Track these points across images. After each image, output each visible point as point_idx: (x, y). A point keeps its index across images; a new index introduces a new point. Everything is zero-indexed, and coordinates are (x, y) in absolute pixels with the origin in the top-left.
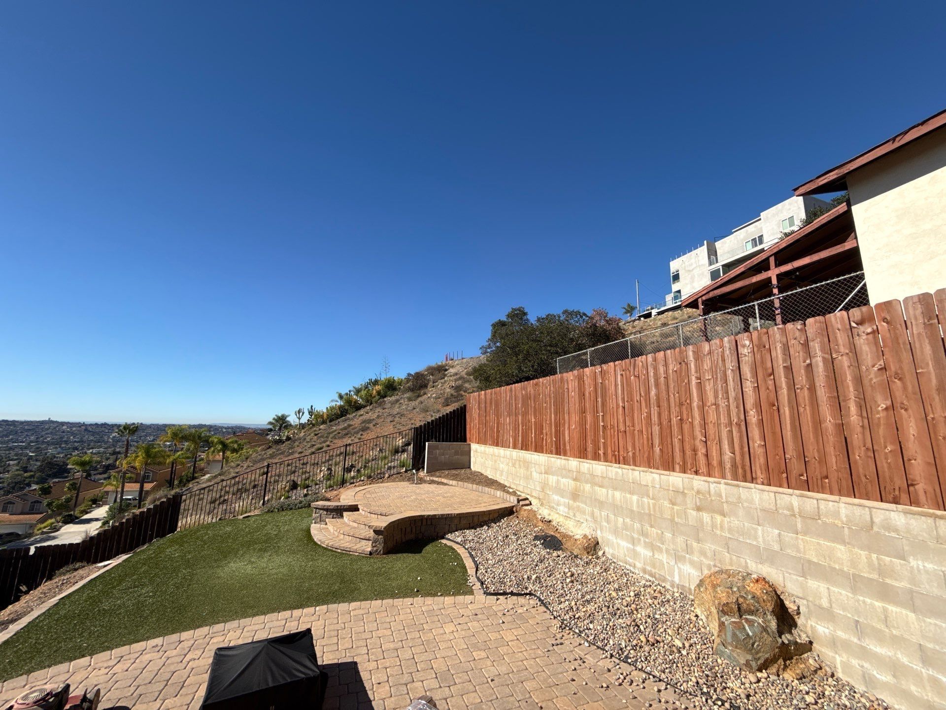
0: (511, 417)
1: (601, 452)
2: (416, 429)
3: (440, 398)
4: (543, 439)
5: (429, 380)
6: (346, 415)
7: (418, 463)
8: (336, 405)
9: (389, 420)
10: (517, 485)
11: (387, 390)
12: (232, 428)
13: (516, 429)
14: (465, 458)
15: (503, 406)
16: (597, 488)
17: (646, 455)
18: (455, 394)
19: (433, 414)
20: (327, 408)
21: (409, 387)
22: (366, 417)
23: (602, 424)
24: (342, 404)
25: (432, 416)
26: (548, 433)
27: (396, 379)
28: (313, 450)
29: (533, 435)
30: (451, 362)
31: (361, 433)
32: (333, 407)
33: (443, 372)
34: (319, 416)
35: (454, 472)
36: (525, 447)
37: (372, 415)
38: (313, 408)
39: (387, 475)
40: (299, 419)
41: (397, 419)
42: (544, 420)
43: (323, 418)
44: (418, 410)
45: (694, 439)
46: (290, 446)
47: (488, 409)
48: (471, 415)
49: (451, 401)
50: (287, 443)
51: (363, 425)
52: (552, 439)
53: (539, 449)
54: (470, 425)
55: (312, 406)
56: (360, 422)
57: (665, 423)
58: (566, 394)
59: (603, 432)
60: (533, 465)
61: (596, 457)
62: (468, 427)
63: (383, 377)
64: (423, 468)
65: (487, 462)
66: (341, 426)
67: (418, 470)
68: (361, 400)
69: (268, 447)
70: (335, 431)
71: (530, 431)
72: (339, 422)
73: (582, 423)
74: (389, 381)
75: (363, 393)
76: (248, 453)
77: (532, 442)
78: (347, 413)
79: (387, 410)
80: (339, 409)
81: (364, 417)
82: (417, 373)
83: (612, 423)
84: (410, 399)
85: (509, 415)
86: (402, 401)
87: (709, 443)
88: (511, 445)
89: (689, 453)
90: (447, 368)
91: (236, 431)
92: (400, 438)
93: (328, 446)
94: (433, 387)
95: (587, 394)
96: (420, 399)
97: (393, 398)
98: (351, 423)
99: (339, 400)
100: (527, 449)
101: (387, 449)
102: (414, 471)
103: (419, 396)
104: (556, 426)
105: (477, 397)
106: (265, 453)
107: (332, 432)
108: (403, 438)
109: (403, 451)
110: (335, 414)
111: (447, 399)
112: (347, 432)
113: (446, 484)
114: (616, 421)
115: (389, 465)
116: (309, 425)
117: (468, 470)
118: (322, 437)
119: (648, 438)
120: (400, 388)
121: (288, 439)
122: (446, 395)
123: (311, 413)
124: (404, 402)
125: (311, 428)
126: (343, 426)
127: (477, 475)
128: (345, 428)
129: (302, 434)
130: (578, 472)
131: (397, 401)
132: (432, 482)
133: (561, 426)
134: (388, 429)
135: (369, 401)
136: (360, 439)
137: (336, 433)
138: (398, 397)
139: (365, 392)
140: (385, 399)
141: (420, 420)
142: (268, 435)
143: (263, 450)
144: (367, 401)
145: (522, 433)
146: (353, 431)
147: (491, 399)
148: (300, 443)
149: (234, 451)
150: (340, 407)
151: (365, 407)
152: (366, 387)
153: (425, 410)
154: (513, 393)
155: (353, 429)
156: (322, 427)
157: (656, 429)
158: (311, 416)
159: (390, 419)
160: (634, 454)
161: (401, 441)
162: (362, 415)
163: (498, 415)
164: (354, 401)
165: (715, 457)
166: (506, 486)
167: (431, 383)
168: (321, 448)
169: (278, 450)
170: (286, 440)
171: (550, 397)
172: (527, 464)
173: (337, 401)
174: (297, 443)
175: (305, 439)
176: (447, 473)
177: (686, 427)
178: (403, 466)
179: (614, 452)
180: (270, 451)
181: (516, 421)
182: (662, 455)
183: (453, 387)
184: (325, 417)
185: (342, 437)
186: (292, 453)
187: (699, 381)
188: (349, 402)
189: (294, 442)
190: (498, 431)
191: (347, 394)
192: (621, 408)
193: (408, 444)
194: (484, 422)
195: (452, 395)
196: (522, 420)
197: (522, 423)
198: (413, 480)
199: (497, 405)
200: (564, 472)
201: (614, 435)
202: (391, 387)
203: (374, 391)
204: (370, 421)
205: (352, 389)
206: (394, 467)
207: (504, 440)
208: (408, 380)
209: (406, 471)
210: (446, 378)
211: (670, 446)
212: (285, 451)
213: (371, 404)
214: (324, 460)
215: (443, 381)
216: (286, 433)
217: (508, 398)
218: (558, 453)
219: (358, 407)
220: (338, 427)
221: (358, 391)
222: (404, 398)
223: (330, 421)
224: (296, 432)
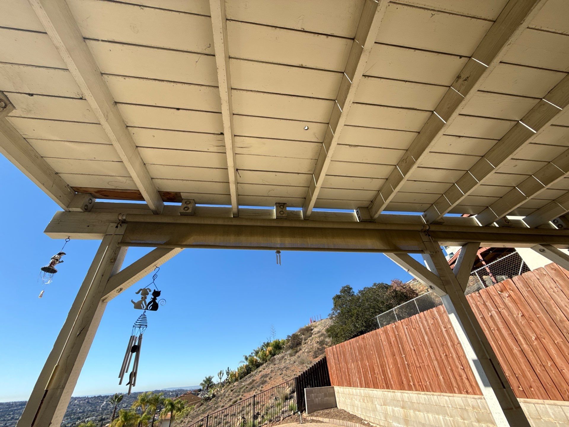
0: (354, 363)
1: (412, 384)
2: (297, 378)
3: (310, 352)
4: (376, 377)
5: (301, 339)
6: (250, 373)
7: (301, 407)
8: (243, 365)
9: (279, 374)
10: (369, 417)
11: (276, 350)
12: (176, 391)
13: (359, 372)
14: (331, 399)
15: (348, 355)
16: (417, 413)
17: (436, 383)
18: (320, 347)
19: (308, 366)
20: (238, 368)
21: (289, 346)
22: (263, 373)
23: (406, 363)
24: (247, 364)
25: (307, 367)
26: (379, 373)
27: (280, 340)
28: (231, 403)
29: (370, 376)
30: (314, 323)
31: (261, 386)
32: (242, 367)
33: (310, 331)
34: (233, 375)
35: (326, 411)
36: (367, 386)
37: (268, 371)
38: (229, 369)
39: (282, 418)
40: (221, 379)
41: (284, 372)
42: (374, 364)
43: (236, 376)
44: (297, 363)
45: (457, 368)
46: (215, 402)
47: (340, 358)
48: (330, 364)
49: (318, 354)
50: (213, 399)
51: (262, 379)
52: (381, 377)
53: (376, 386)
54: (331, 372)
55: (228, 368)
56: (260, 377)
57: (439, 358)
58: (381, 343)
59: (409, 369)
60: (375, 399)
61: (410, 389)
62: (330, 373)
63: (272, 341)
64: (305, 410)
65: (347, 401)
66: (248, 382)
67: (302, 412)
68: (259, 359)
69: (200, 404)
70: (245, 386)
71: (367, 373)
72: (246, 379)
73: (395, 363)
74: (276, 342)
75: (260, 353)
76: (187, 410)
77: (370, 380)
78: (251, 370)
79: (276, 365)
80: (246, 368)
82: (293, 335)
83: (412, 362)
84: (291, 355)
85: (353, 362)
86: (286, 357)
87: (465, 370)
88: (359, 385)
89: (458, 378)
90: (312, 328)
91: (178, 393)
92: (288, 387)
93: (241, 399)
94: (305, 343)
95: (393, 343)
96: (297, 354)
97: (280, 356)
98: (254, 378)
99: (245, 361)
100: (369, 387)
101: (280, 397)
102: (299, 412)
103: (297, 352)
104: (381, 368)
105: (332, 350)
106: (199, 410)
107: (243, 387)
108: (289, 387)
109: (291, 398)
110: (243, 372)
111: (315, 352)
112: (252, 386)
113: (322, 422)
114: (413, 359)
115: (283, 409)
116: (227, 383)
117: (335, 408)
118: (236, 392)
119: (433, 370)
120: (283, 347)
121: (214, 396)
122: (314, 349)
123: (228, 373)
124: (287, 357)
125: (228, 386)
126: (249, 382)
127: (342, 413)
128: (251, 383)
129: (222, 391)
130: (403, 401)
131: (283, 357)
132: (313, 421)
133: (384, 367)
134: (279, 380)
135: (265, 360)
136: (261, 391)
137: (245, 388)
138: (283, 354)
139: (262, 353)
140: (275, 357)
141: (299, 370)
142: (198, 394)
143: (198, 407)
144: (263, 360)
145: (363, 374)
146: (256, 385)
147: (340, 351)
148: (222, 399)
149: (179, 410)
150: (247, 366)
151: (262, 364)
152: (262, 349)
153: (302, 363)
154: (352, 345)
155: (256, 383)
156: (235, 384)
157: (435, 363)
158: (228, 375)
159: (279, 372)
160: (430, 382)
161: (288, 390)
162: (261, 371)
163: (346, 363)
164: (255, 360)
165: (473, 381)
166: (362, 419)
167: (303, 341)
168: (236, 401)
169: (208, 406)
170: (212, 397)
171: (373, 346)
172: (371, 399)
173: (244, 362)
174: (220, 399)
175: (225, 395)
176: (321, 412)
177: (450, 360)
178: (292, 410)
179: (419, 383)
180: (202, 408)
181: (358, 365)
182: (445, 382)
183: (318, 342)
184: (237, 375)
185: (250, 391)
186: (217, 408)
187: (446, 329)
188: (252, 362)
189: (218, 398)
190: (349, 375)
191: (250, 356)
192: (413, 351)
193: (293, 392)
194: (339, 368)
195: (318, 349)
196: (361, 364)
197: (362, 367)
198: (300, 421)
199: (344, 356)
200: (395, 402)
201: (415, 371)
202: (278, 347)
203: (267, 352)
204: (266, 376)
205: (253, 351)
206: (286, 411)
207: (354, 381)
208: (288, 340)
209: (294, 414)
210: (313, 336)
211: (447, 374)
212: (212, 407)
213: (266, 361)
214: (239, 411)
215: (311, 338)
216: (212, 391)
217: (350, 349)
218: (388, 388)
219: (258, 365)
220: (246, 383)
221: (257, 353)
222: (287, 355)
223: (241, 379)
224: (218, 390)
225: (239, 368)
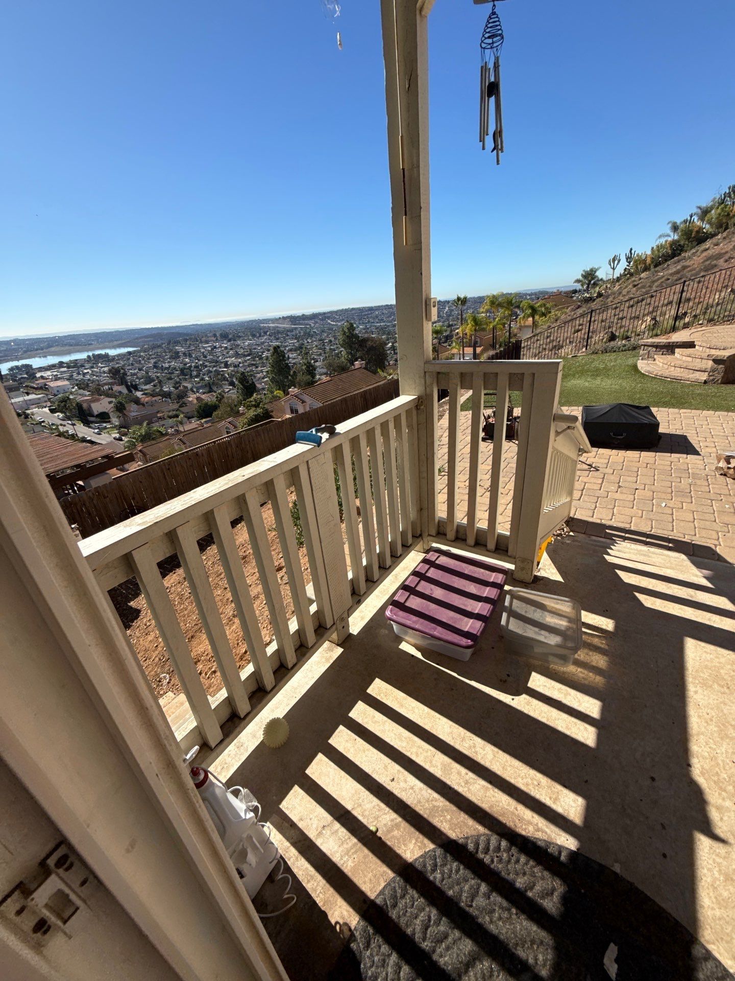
6: (680, 254)
8: (666, 241)
20: (653, 248)
22: (714, 251)
24: (676, 237)
28: (631, 303)
32: (662, 245)
34: (640, 261)
37: (725, 247)
38: (633, 252)
40: (614, 269)
43: (645, 264)
51: (708, 262)
55: (631, 249)
56: (702, 261)
68: (708, 227)
70: (663, 277)
72: (668, 265)
75: (714, 213)
78: (682, 251)
80: (671, 246)
81: (710, 252)
98: (687, 263)
99: (672, 234)
107: (658, 280)
110: (663, 255)
116: (626, 275)
118: (643, 287)
121: (600, 295)
123: (629, 259)
125: (628, 279)
126: (674, 270)
128: (677, 272)
129: (617, 288)
135: (723, 225)
137: (663, 279)
139: (719, 211)
143: (573, 310)
144: (719, 226)
146: (689, 274)
148: (614, 298)
149: (544, 315)
150: (674, 243)
151: (713, 236)
152: (722, 202)
155: (691, 271)
156: (643, 275)
158: (630, 262)
162: (706, 250)
164: (696, 229)
169: (590, 308)
173: (669, 236)
174: (610, 299)
175: (620, 293)
180: (580, 311)
188: (688, 232)
189: (607, 297)
191: (685, 221)
204: (718, 257)
205: (695, 210)
213: (726, 229)
214: (646, 312)
216: (598, 289)
219: (702, 239)
220: (666, 273)
221: (704, 213)
223: (656, 266)
224: (609, 286)
225: (655, 247)
